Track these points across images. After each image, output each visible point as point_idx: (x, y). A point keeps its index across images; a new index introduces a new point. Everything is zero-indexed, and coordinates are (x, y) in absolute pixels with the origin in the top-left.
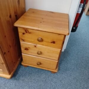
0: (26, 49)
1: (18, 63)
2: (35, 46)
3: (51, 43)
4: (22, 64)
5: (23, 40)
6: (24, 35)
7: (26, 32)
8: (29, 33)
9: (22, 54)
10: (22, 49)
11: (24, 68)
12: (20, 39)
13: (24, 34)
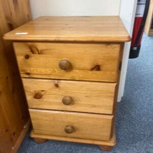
0: (38, 96)
1: (23, 134)
2: (57, 86)
3: (92, 69)
4: (33, 136)
5: (28, 74)
6: (28, 60)
7: (33, 52)
8: (39, 54)
9: (30, 110)
10: (29, 98)
11: (37, 146)
12: (21, 72)
13: (27, 57)
